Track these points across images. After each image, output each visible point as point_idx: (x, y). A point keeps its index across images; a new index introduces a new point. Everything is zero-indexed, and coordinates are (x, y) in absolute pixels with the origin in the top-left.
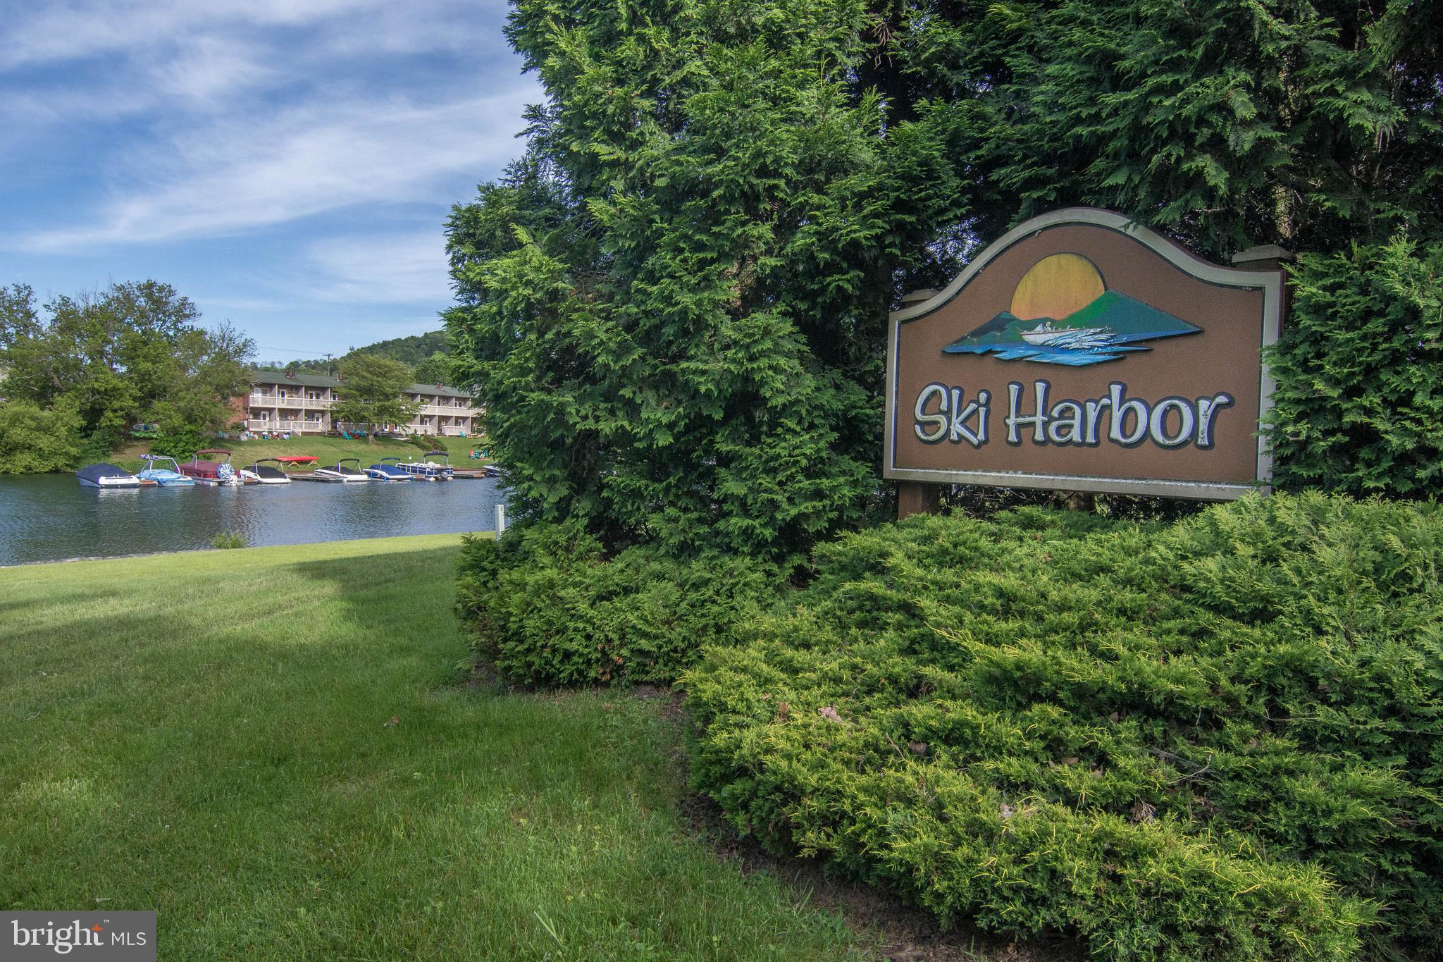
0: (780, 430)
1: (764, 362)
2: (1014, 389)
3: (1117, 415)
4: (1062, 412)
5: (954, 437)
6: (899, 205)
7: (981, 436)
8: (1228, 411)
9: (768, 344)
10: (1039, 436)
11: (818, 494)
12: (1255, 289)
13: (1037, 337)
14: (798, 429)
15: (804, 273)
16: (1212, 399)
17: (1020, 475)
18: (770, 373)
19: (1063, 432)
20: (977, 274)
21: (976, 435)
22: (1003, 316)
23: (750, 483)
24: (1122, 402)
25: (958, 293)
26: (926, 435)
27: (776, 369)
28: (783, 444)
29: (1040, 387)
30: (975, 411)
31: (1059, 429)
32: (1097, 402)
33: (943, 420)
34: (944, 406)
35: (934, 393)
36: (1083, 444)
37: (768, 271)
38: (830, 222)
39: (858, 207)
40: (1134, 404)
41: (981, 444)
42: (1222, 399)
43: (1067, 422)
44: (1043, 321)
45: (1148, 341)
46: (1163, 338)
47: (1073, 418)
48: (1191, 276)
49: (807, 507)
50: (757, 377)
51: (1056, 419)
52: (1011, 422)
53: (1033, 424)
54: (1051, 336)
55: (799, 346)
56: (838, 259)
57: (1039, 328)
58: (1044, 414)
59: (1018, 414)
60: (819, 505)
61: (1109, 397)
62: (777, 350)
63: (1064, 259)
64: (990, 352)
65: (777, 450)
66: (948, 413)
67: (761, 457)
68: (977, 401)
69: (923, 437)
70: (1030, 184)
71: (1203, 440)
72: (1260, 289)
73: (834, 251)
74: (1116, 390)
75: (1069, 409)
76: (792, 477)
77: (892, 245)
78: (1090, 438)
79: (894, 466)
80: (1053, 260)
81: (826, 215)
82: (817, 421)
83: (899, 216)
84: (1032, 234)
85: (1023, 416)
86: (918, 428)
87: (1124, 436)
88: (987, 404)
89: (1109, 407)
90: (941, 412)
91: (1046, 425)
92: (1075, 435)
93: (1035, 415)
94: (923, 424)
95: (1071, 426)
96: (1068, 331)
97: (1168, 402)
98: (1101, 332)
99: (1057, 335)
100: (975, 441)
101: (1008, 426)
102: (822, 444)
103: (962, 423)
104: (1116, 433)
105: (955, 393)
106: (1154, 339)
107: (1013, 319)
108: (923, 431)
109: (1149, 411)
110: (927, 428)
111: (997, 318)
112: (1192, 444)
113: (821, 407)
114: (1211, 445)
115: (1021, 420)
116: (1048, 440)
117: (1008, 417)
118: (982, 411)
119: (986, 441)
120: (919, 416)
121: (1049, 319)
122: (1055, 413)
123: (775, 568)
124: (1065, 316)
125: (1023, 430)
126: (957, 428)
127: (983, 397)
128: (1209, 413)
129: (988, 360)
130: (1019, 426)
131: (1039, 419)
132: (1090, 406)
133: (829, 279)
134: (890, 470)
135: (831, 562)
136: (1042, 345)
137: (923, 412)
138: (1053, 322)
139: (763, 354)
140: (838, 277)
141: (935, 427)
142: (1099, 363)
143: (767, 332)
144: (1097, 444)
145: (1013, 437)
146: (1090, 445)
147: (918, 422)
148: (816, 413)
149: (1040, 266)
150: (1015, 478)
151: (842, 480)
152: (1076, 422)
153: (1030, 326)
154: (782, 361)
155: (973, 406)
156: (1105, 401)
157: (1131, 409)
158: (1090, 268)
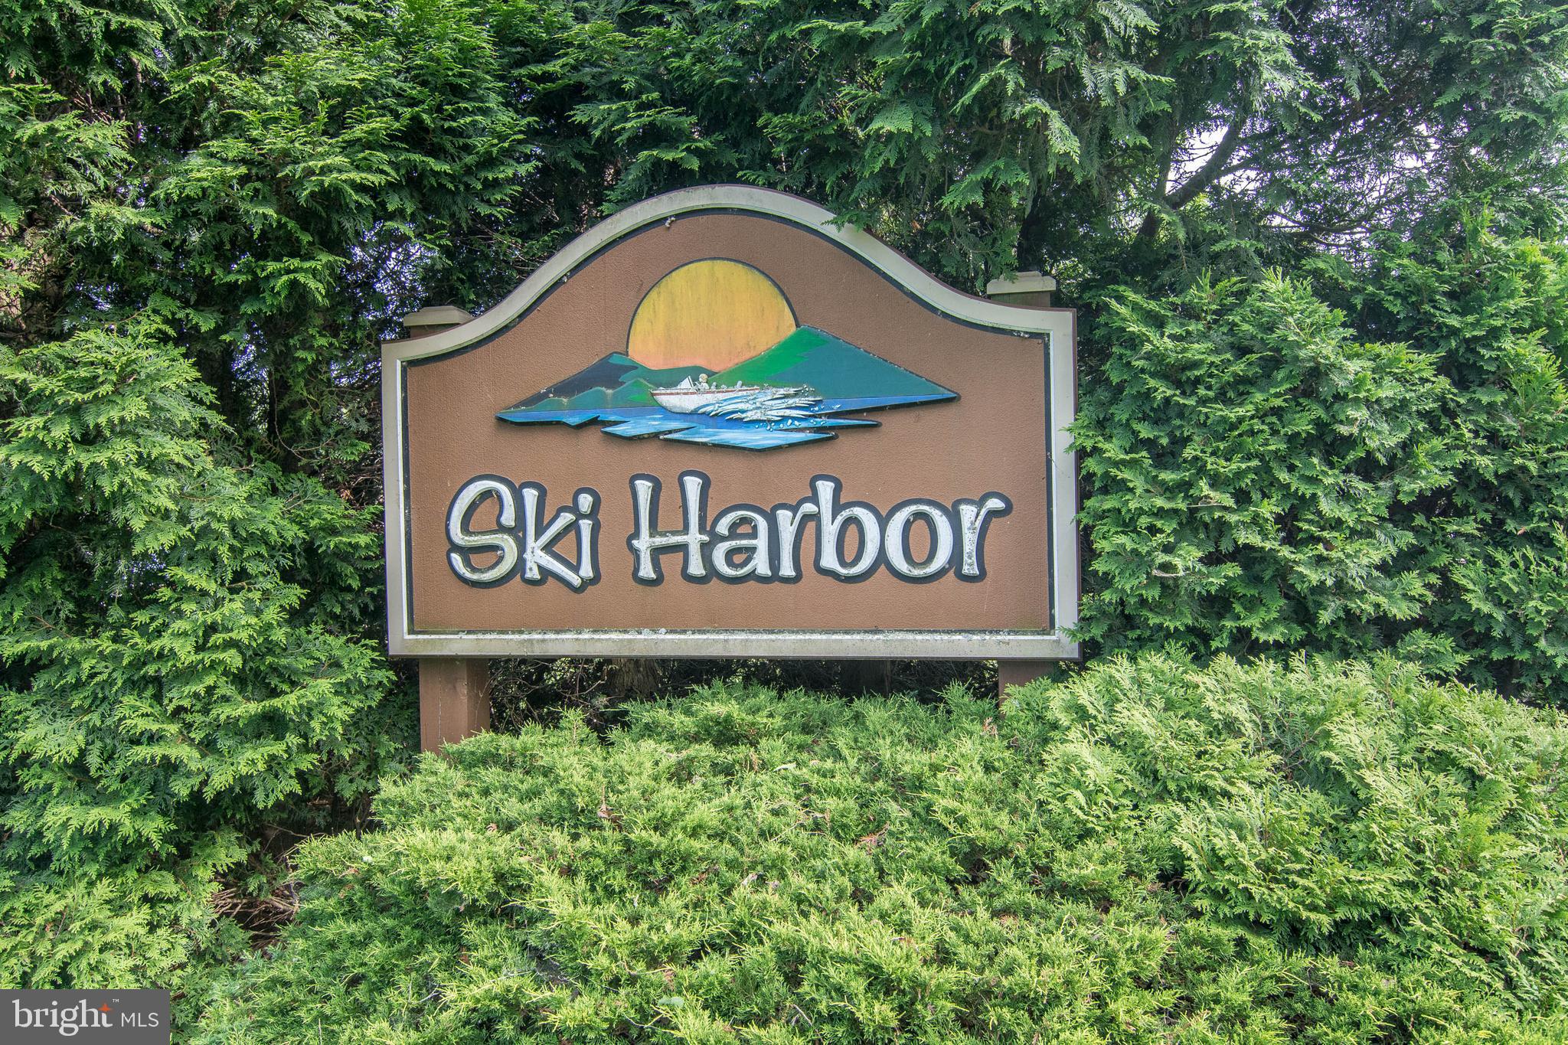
0: (165, 593)
1: (122, 450)
2: (644, 488)
3: (830, 530)
4: (733, 526)
5: (533, 574)
6: (415, 136)
7: (587, 571)
8: (1006, 521)
9: (134, 408)
10: (696, 568)
11: (272, 724)
12: (1034, 335)
13: (683, 398)
14: (212, 587)
15: (204, 249)
16: (980, 503)
17: (662, 635)
18: (141, 473)
19: (738, 559)
20: (558, 284)
21: (576, 569)
22: (616, 360)
23: (95, 719)
24: (837, 508)
25: (522, 316)
26: (474, 570)
27: (152, 465)
28: (179, 625)
29: (693, 485)
30: (573, 527)
31: (730, 555)
32: (794, 509)
33: (508, 543)
34: (508, 518)
35: (486, 494)
36: (775, 577)
37: (118, 235)
38: (274, 141)
39: (337, 123)
40: (859, 512)
41: (586, 583)
42: (994, 504)
43: (744, 542)
44: (694, 373)
45: (870, 410)
46: (896, 407)
47: (754, 535)
48: (934, 310)
49: (251, 758)
50: (108, 485)
51: (723, 539)
52: (644, 543)
53: (683, 548)
54: (709, 398)
55: (201, 412)
56: (291, 225)
57: (686, 384)
58: (702, 529)
59: (654, 529)
60: (278, 749)
61: (814, 499)
62: (158, 420)
63: (722, 268)
64: (594, 422)
65: (165, 642)
66: (517, 531)
67: (116, 656)
68: (574, 509)
69: (468, 575)
70: (653, 136)
71: (970, 567)
72: (1041, 337)
73: (290, 207)
74: (825, 489)
75: (744, 520)
76: (208, 700)
77: (400, 214)
78: (787, 569)
79: (411, 631)
80: (701, 269)
81: (265, 124)
82: (252, 568)
83: (416, 157)
84: (660, 221)
85: (663, 534)
86: (457, 559)
87: (843, 563)
88: (593, 514)
89: (816, 517)
90: (502, 529)
91: (706, 549)
92: (761, 564)
93: (686, 530)
94: (466, 552)
95: (752, 550)
96: (739, 390)
97: (913, 508)
98: (796, 395)
99: (721, 396)
100: (576, 581)
101: (636, 552)
102: (271, 614)
103: (547, 548)
104: (829, 560)
105: (530, 496)
106: (880, 409)
107: (634, 367)
108: (467, 563)
109: (883, 523)
110: (475, 559)
111: (604, 363)
112: (951, 573)
113: (263, 538)
114: (983, 573)
115: (659, 541)
116: (712, 572)
117: (636, 534)
118: (586, 525)
119: (596, 579)
120: (458, 536)
121: (699, 370)
122: (722, 527)
123: (169, 886)
124: (731, 365)
125: (664, 559)
126: (537, 557)
127: (585, 502)
128: (978, 524)
129: (592, 436)
130: (657, 552)
131: (694, 539)
132: (784, 516)
133: (272, 266)
134: (402, 639)
135: (341, 883)
136: (694, 413)
137: (465, 528)
138: (711, 374)
139: (124, 429)
140: (295, 263)
141: (491, 557)
142: (792, 446)
143: (126, 378)
144: (798, 578)
145: (647, 571)
146: (786, 580)
147: (456, 548)
148: (249, 551)
149: (679, 278)
150: (656, 642)
151: (324, 685)
152: (762, 543)
153: (670, 379)
154: (173, 449)
155: (567, 518)
156: (809, 508)
157: (853, 520)
158: (766, 285)
